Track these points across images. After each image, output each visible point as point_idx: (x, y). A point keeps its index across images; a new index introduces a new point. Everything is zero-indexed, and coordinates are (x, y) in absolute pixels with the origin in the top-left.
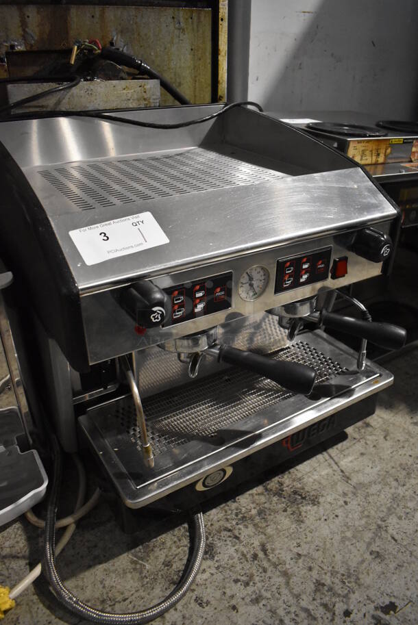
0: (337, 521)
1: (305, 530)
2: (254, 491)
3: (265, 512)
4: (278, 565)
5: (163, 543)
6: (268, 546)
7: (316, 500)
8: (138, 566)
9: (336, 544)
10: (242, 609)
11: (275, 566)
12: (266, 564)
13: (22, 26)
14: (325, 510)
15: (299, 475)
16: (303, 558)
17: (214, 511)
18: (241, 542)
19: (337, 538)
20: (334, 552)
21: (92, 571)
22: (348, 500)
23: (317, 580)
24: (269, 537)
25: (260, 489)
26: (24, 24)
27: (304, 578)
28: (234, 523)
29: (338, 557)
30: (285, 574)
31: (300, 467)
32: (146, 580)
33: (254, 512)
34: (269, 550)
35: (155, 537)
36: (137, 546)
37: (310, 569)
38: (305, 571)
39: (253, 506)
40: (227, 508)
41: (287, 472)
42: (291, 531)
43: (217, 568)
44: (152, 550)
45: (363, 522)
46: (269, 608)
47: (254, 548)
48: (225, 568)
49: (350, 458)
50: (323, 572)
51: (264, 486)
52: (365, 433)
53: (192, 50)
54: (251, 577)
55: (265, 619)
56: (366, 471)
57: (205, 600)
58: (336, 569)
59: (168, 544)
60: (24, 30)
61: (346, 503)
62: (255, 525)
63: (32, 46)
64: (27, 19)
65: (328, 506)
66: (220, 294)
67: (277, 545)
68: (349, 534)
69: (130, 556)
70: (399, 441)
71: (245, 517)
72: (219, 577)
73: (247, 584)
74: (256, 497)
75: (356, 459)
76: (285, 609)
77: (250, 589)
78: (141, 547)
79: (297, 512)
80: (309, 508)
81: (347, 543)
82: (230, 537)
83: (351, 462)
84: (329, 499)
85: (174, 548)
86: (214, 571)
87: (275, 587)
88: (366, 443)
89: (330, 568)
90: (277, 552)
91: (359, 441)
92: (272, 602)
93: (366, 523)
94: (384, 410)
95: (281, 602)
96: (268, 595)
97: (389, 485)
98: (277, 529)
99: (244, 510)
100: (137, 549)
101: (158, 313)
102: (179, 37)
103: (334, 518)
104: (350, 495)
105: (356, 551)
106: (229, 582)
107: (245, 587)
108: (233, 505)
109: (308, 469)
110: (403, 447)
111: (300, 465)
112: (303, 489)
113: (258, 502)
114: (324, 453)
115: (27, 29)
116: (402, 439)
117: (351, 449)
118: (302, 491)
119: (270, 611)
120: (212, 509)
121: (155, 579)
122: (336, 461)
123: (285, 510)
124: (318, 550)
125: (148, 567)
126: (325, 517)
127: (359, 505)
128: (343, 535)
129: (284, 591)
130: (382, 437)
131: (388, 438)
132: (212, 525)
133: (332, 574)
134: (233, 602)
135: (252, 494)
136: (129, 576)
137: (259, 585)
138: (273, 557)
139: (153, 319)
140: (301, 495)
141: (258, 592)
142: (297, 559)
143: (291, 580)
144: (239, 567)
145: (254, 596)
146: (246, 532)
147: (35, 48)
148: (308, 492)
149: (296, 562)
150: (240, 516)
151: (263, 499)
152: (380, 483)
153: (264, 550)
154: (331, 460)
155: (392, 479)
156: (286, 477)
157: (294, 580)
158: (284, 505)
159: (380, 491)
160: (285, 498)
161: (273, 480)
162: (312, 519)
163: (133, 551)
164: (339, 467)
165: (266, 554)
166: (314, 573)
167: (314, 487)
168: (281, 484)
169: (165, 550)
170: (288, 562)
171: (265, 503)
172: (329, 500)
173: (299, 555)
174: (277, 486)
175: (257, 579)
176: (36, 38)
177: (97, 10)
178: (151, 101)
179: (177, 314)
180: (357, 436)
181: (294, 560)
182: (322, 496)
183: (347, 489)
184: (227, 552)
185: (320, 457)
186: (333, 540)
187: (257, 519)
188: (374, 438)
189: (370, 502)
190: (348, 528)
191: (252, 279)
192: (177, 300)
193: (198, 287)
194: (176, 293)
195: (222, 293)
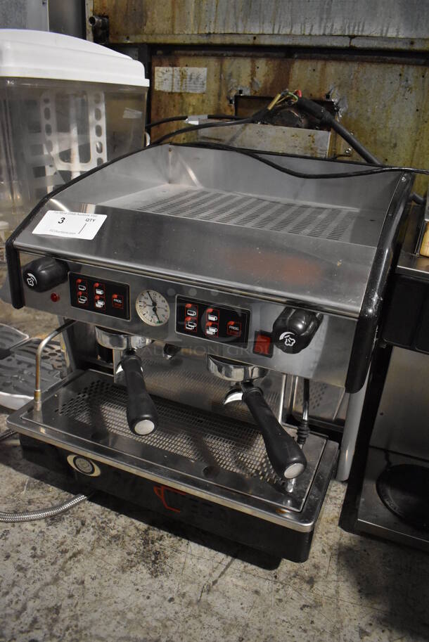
0: (141, 599)
1: (115, 577)
2: (137, 523)
3: (119, 540)
4: (63, 571)
5: (49, 492)
6: (80, 557)
7: (159, 574)
8: (21, 488)
9: (111, 608)
10: (8, 562)
11: (62, 569)
12: (60, 561)
13: (252, 75)
14: (150, 585)
15: (182, 548)
16: (81, 586)
17: (98, 507)
18: (75, 536)
19: (121, 607)
20: (100, 610)
21: (6, 468)
22: (177, 600)
23: (61, 605)
24: (91, 553)
25: (143, 526)
26: (253, 73)
27: (58, 595)
28: (93, 524)
29: (96, 616)
30: (56, 580)
31: (192, 545)
32: (11, 497)
33: (114, 532)
34: (76, 559)
35: (52, 485)
36: (38, 479)
37: (71, 596)
38: (67, 593)
39: (120, 528)
40: (107, 513)
41: (178, 538)
42: (108, 567)
43: (41, 532)
44: (39, 488)
45: (155, 624)
46: (16, 580)
47: (74, 547)
48: (44, 536)
49: (240, 583)
50: (72, 608)
51: (148, 528)
52: (295, 583)
53: (417, 110)
54: (43, 556)
55: (5, 581)
56: (231, 605)
57: (7, 537)
58: (80, 618)
59: (49, 494)
60: (252, 79)
61: (171, 600)
62: (99, 539)
63: (256, 92)
64: (257, 70)
65: (156, 586)
66: (117, 301)
67: (86, 563)
68: (130, 615)
69: (27, 480)
70: (312, 622)
71: (104, 528)
72: (33, 536)
73: (34, 557)
74: (132, 527)
75: (243, 588)
76: (20, 592)
77: (31, 561)
78: (38, 481)
79: (133, 563)
80: (145, 571)
81: (118, 617)
82: (77, 527)
83: (236, 586)
84: (167, 584)
85: (47, 499)
86: (37, 530)
87: (39, 576)
88: (277, 591)
89: (79, 613)
90: (77, 565)
91: (275, 582)
92: (24, 580)
93: (155, 627)
94: (355, 590)
95: (26, 586)
96: (29, 574)
97: (228, 633)
98: (104, 555)
99: (112, 524)
100: (35, 480)
101: (32, 280)
102: (404, 95)
103: (143, 596)
104: (184, 600)
105: (111, 629)
106: (30, 544)
107: (31, 556)
108: (113, 515)
109: (195, 552)
110: (305, 631)
111: (197, 545)
112: (166, 557)
113: (127, 530)
114: (230, 558)
115: (255, 79)
116: (319, 624)
117: (255, 579)
118: (163, 558)
119: (14, 582)
120: (99, 504)
121: (14, 501)
122: (226, 572)
123: (129, 554)
124: (96, 595)
125: (23, 492)
126: (140, 588)
127: (176, 613)
128: (126, 611)
129: (38, 585)
130: (303, 603)
131: (307, 610)
132: (83, 511)
133: (73, 616)
134: (13, 554)
135: (133, 523)
136: (11, 487)
137: (37, 565)
138: (70, 564)
139: (28, 282)
140: (156, 559)
141: (29, 566)
142: (77, 582)
143: (52, 586)
144: (49, 545)
145: (24, 566)
146: (89, 535)
147: (258, 95)
148: (165, 563)
149: (73, 583)
150: (104, 525)
151: (133, 532)
152: (224, 623)
153: (75, 555)
154: (225, 567)
155: (239, 634)
156: (172, 539)
157: (53, 588)
158: (135, 550)
159: (210, 627)
160: (144, 548)
161: (162, 531)
162: (132, 578)
163: (33, 479)
164: (219, 577)
165: (71, 558)
166: (67, 601)
167: (175, 566)
168: (161, 538)
169: (42, 495)
170: (71, 577)
171: (129, 536)
172: (165, 584)
173: (83, 582)
174: (156, 537)
175: (43, 561)
176: (260, 86)
177: (319, 65)
178: (318, 151)
179: (81, 300)
180: (282, 578)
181: (75, 581)
182: (168, 577)
183: (191, 594)
184: (61, 531)
185: (221, 556)
186: (114, 605)
187: (106, 538)
188: (295, 595)
189: (187, 622)
190: (138, 613)
191: (154, 304)
192: (81, 287)
193: (97, 285)
194: (80, 281)
195: (120, 301)
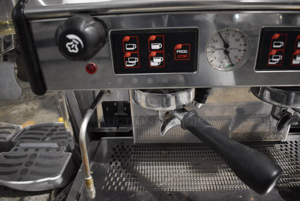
66: (181, 51)
101: (75, 43)
139: (69, 48)
179: (130, 62)
191: (226, 45)
192: (129, 47)
193: (153, 38)
194: (127, 38)
195: (185, 51)
